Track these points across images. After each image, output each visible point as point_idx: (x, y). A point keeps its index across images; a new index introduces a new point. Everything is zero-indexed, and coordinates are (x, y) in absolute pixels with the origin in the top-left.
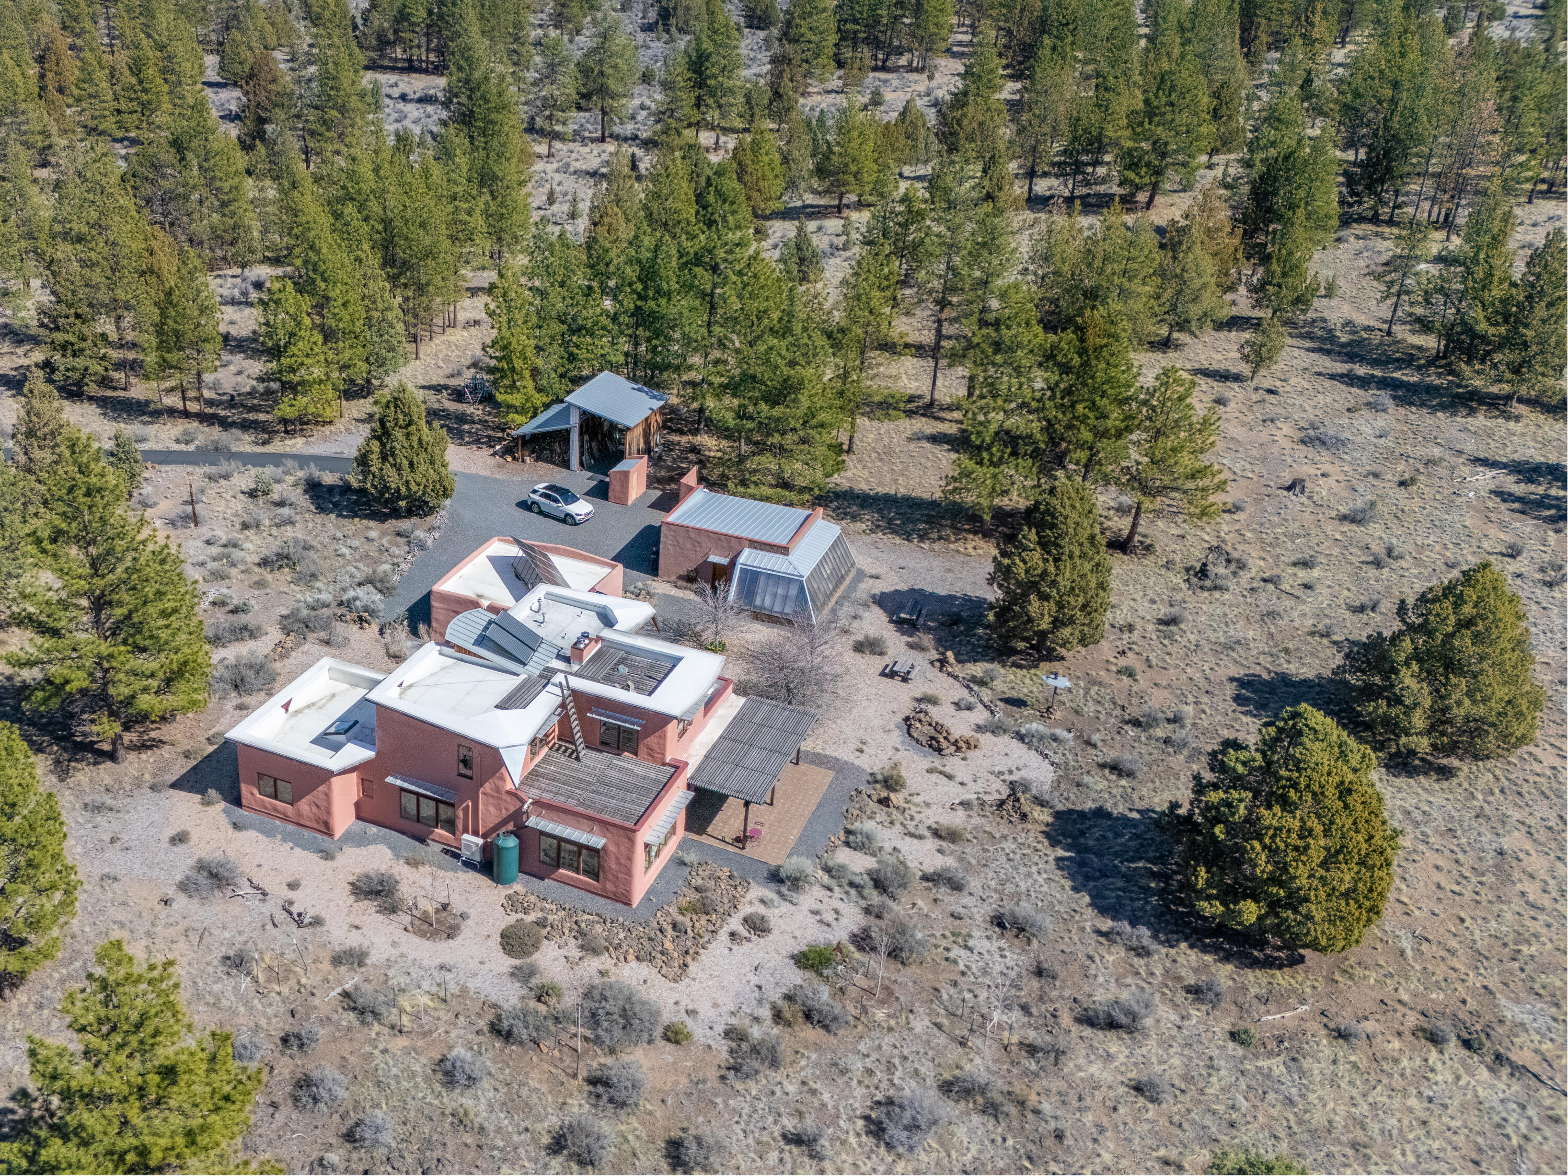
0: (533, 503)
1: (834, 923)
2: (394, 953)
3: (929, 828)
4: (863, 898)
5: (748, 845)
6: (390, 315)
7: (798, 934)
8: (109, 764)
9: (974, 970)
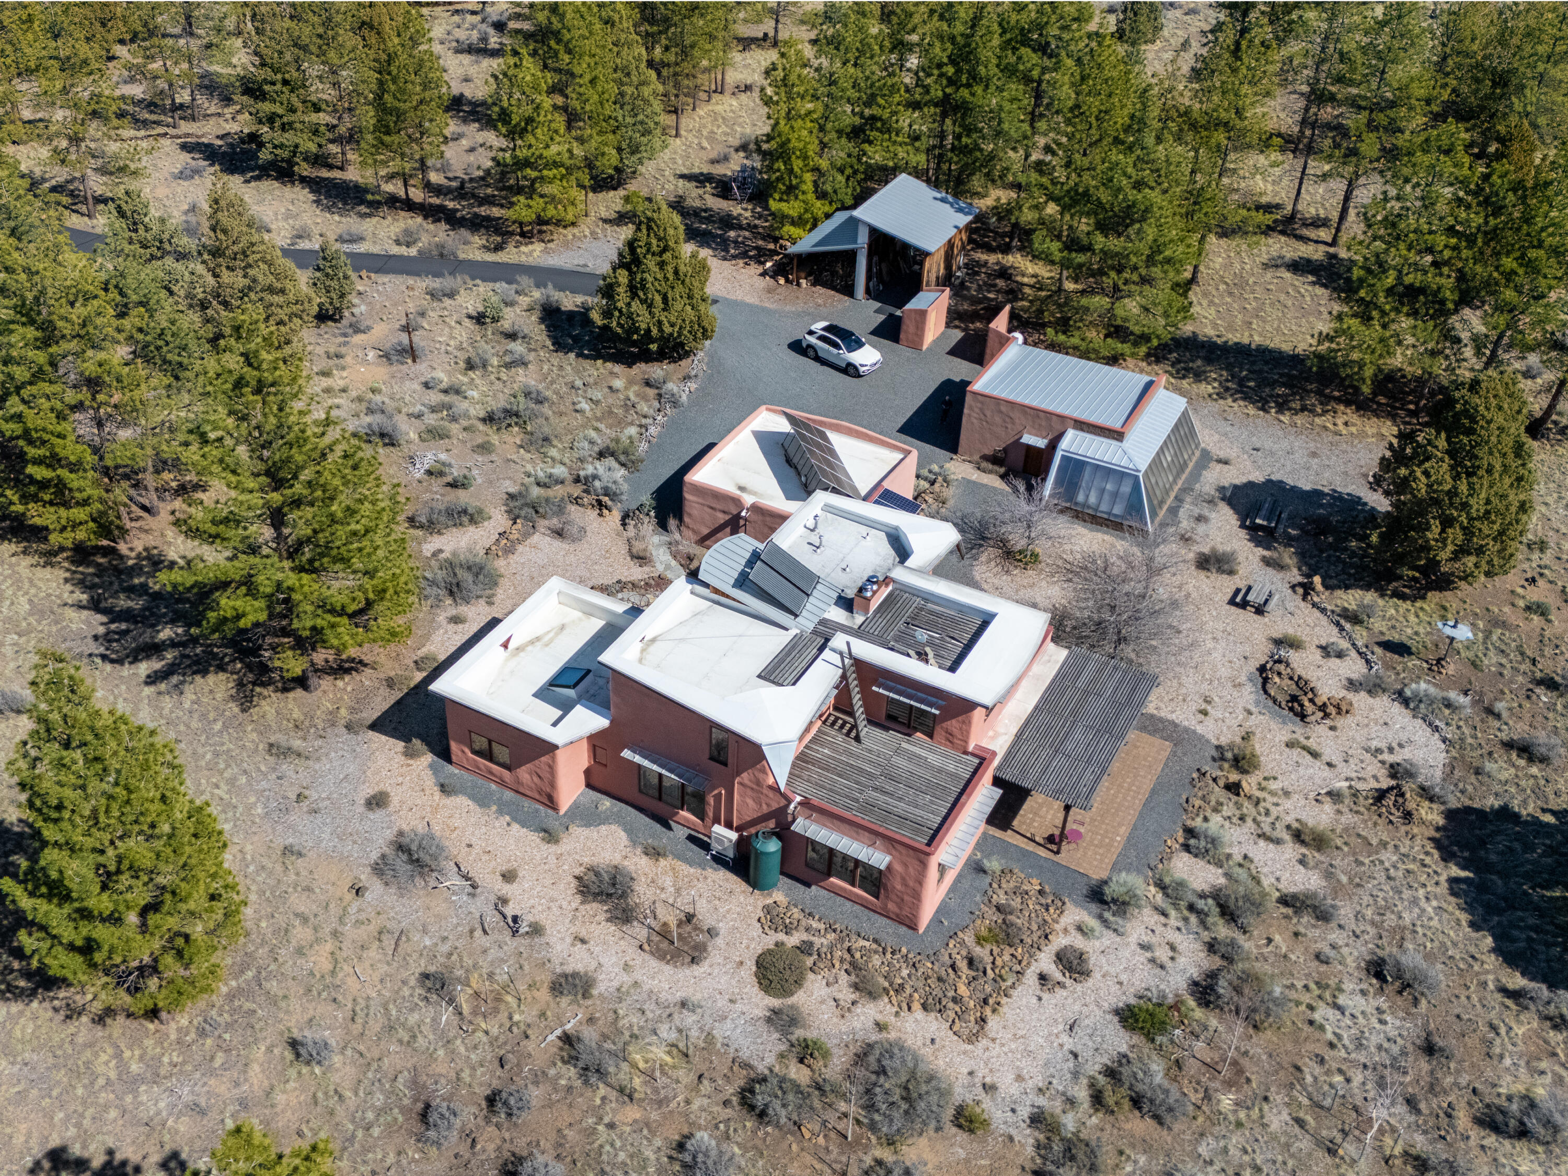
0: (810, 346)
1: (1169, 964)
2: (627, 979)
3: (1288, 827)
4: (1206, 928)
5: (1065, 846)
6: (646, 91)
7: (1124, 977)
8: (299, 692)
9: (1346, 1041)
